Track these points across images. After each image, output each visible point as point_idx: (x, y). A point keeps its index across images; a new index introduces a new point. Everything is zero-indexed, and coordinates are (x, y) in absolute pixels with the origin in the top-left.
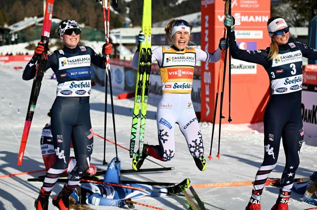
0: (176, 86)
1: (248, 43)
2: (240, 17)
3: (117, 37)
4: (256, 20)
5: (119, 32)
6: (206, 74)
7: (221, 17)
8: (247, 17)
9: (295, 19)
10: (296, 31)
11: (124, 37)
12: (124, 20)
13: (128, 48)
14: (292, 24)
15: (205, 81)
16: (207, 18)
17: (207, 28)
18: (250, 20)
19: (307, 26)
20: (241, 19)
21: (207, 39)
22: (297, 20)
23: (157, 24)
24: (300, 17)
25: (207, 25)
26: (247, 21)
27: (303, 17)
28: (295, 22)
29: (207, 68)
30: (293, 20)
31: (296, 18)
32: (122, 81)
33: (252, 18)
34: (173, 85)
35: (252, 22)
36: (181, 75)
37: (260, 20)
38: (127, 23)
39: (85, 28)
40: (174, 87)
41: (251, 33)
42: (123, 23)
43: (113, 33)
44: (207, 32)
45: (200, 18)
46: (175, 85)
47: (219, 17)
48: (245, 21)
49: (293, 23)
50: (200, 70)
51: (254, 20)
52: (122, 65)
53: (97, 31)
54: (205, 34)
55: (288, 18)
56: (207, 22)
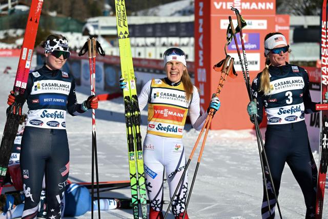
0: (160, 128)
1: (249, 34)
2: (240, 4)
3: (96, 27)
4: (259, 8)
5: (97, 22)
6: (200, 71)
7: (218, 3)
8: (248, 4)
9: (304, 6)
10: (306, 20)
11: (104, 28)
12: (103, 8)
13: (108, 41)
14: (301, 12)
15: (199, 80)
16: (201, 4)
17: (201, 17)
18: (252, 8)
19: (319, 15)
20: (241, 6)
21: (201, 30)
22: (307, 7)
23: (142, 12)
24: (311, 4)
25: (201, 13)
26: (249, 8)
27: (314, 4)
28: (305, 10)
29: (201, 64)
30: (302, 7)
31: (305, 4)
32: (101, 79)
33: (254, 6)
34: (156, 126)
35: (254, 9)
36: (167, 116)
37: (263, 7)
38: (107, 10)
39: (56, 17)
40: (157, 128)
41: (253, 23)
42: (102, 11)
43: (90, 22)
44: (201, 21)
45: (194, 4)
46: (158, 126)
47: (215, 4)
48: (246, 8)
49: (302, 10)
50: (193, 66)
51: (256, 8)
52: (101, 61)
53: (71, 20)
54: (199, 24)
55: (296, 5)
56: (201, 9)
